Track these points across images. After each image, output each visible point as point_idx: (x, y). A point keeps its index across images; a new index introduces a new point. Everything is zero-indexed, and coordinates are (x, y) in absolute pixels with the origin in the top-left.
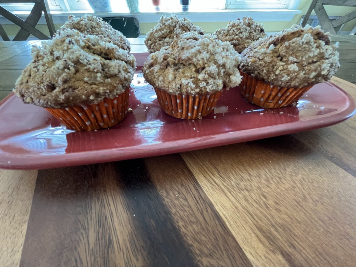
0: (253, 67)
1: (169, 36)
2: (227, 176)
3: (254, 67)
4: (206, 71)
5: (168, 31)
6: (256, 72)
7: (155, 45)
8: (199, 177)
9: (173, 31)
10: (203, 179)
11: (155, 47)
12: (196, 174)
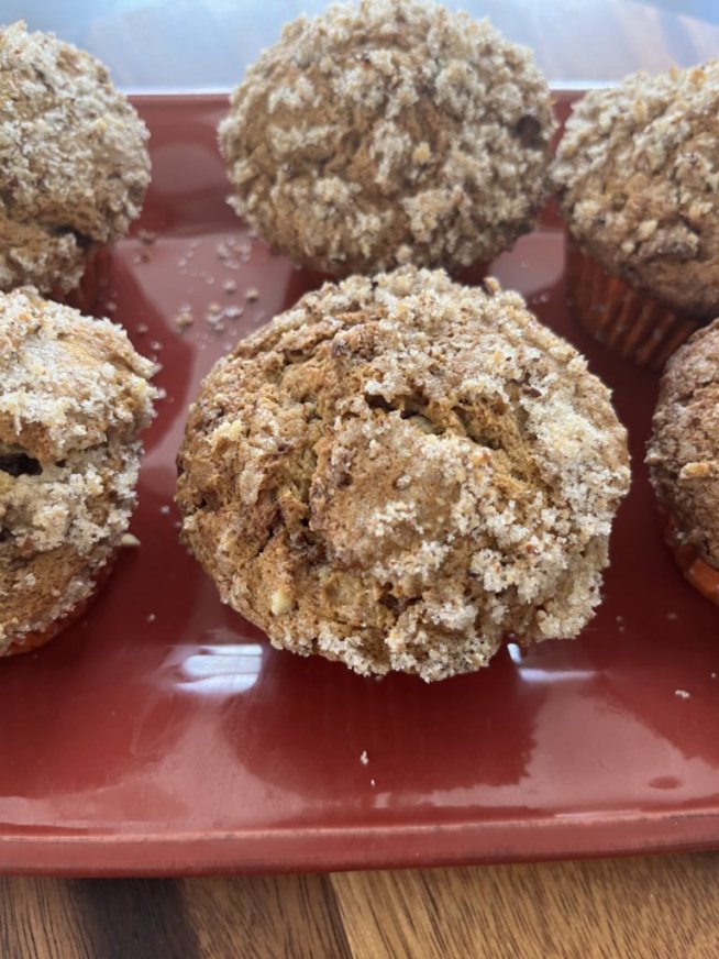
0: (689, 502)
1: (340, 159)
2: (461, 935)
3: (694, 507)
4: (424, 614)
5: (340, 131)
6: (695, 532)
7: (265, 196)
8: (355, 923)
9: (366, 133)
10: (369, 933)
11: (265, 206)
12: (349, 908)
